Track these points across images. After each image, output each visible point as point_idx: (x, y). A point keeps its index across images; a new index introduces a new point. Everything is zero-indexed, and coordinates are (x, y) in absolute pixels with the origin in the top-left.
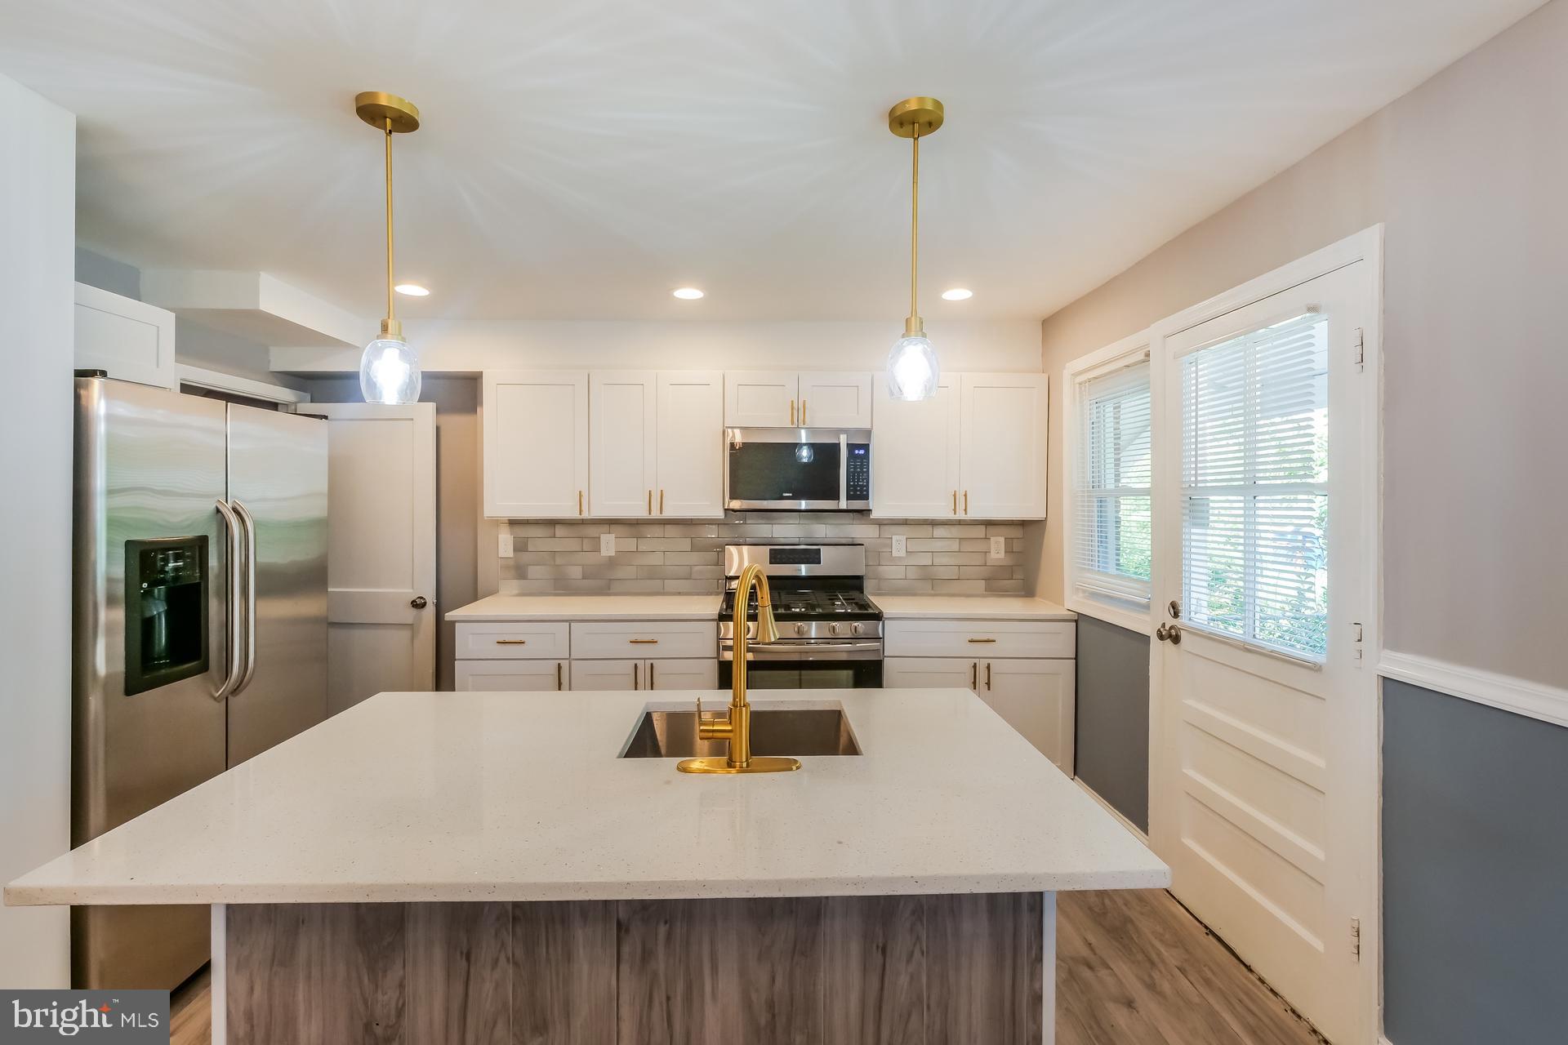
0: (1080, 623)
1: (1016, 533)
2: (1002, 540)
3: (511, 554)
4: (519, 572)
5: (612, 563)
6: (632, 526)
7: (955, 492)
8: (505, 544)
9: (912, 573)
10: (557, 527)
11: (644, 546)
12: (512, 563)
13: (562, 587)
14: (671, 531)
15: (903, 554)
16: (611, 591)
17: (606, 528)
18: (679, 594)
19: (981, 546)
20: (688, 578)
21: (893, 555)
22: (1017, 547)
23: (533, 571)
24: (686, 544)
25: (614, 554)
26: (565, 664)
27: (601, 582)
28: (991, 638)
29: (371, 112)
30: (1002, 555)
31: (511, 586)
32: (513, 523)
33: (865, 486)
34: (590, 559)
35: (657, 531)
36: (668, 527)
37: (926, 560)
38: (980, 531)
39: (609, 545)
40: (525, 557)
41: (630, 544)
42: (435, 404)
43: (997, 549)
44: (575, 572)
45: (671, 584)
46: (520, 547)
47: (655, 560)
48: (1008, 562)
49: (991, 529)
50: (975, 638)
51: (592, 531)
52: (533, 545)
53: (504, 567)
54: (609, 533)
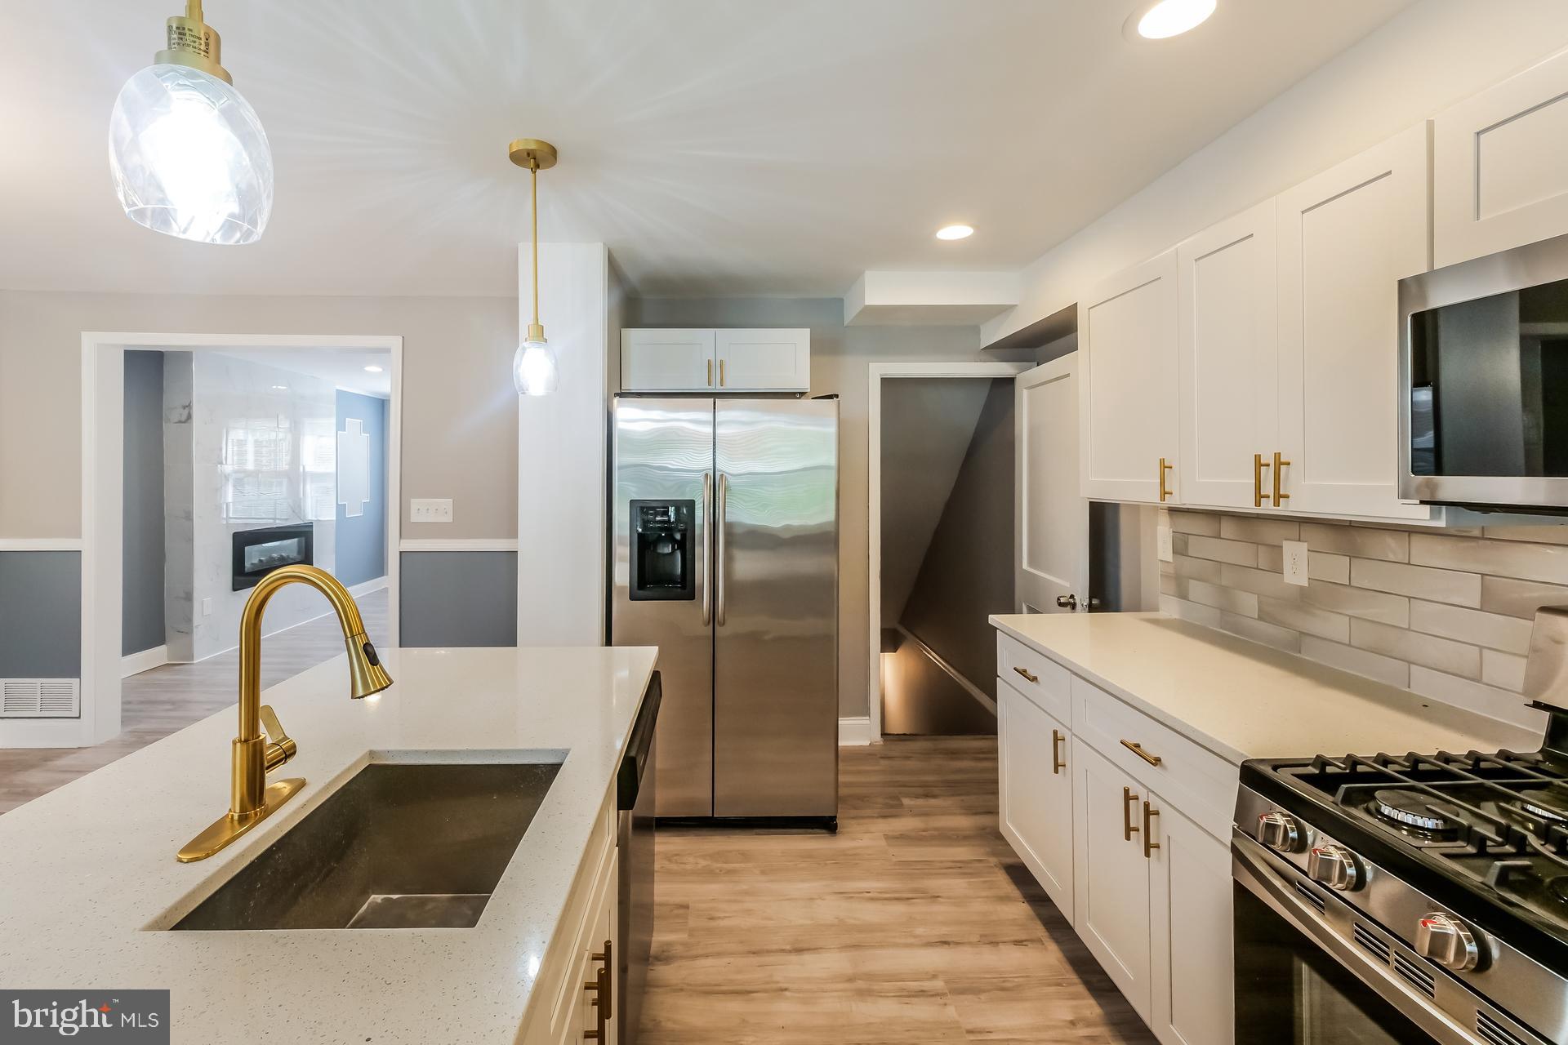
3: (1169, 557)
4: (1180, 587)
5: (1305, 600)
6: (1342, 530)
8: (1163, 533)
10: (1222, 522)
11: (1366, 575)
12: (1171, 570)
16: (1302, 657)
23: (1195, 589)
25: (1306, 583)
26: (1066, 735)
31: (1167, 608)
34: (1268, 584)
39: (1299, 561)
40: (1188, 565)
41: (1336, 567)
44: (1249, 604)
46: (1180, 549)
51: (1270, 533)
52: (1197, 547)
53: (1165, 576)
54: (1299, 540)
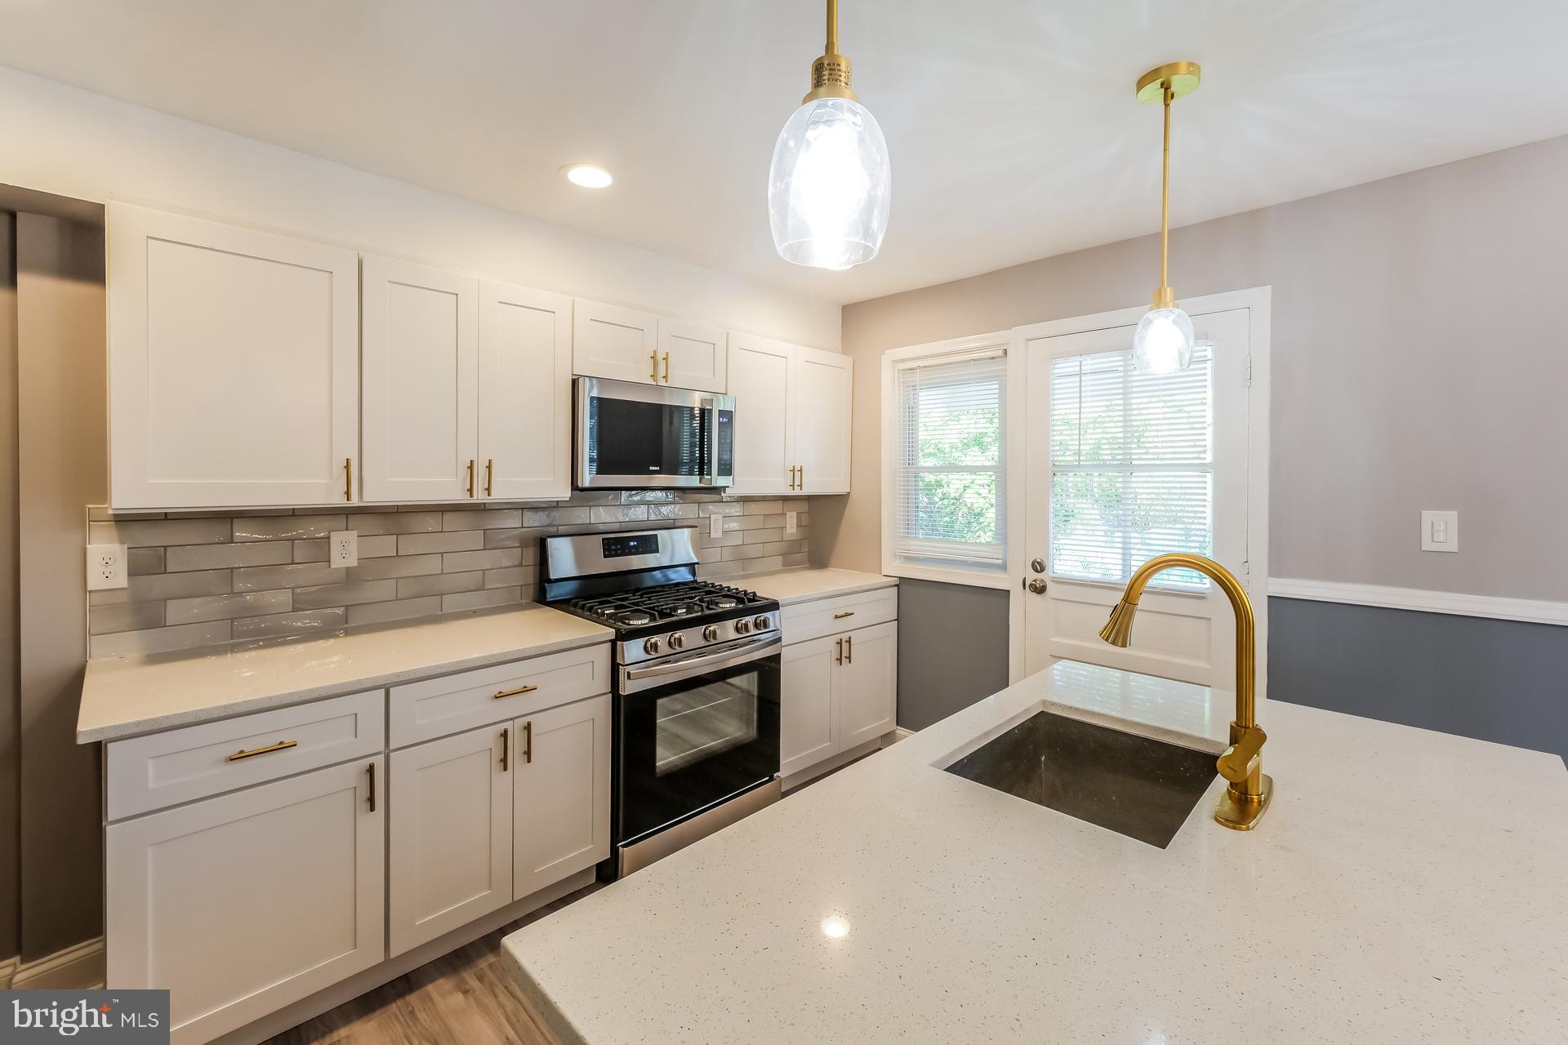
0: (901, 587)
1: (804, 507)
2: (794, 514)
3: (121, 580)
4: (144, 613)
5: (351, 578)
6: (388, 516)
7: (793, 467)
8: (106, 563)
9: (727, 555)
10: (237, 523)
11: (409, 545)
12: (122, 596)
13: (247, 633)
15: (719, 534)
16: (352, 624)
17: (341, 521)
19: (780, 522)
21: (712, 536)
22: (805, 521)
23: (175, 611)
24: (476, 540)
25: (355, 564)
26: (377, 761)
27: (331, 613)
28: (849, 612)
30: (794, 530)
32: (130, 521)
35: (431, 522)
36: (448, 516)
37: (738, 540)
39: (348, 547)
41: (385, 545)
43: (791, 524)
45: (451, 603)
46: (143, 567)
47: (431, 565)
48: (799, 536)
49: (787, 504)
52: (178, 559)
54: (347, 529)
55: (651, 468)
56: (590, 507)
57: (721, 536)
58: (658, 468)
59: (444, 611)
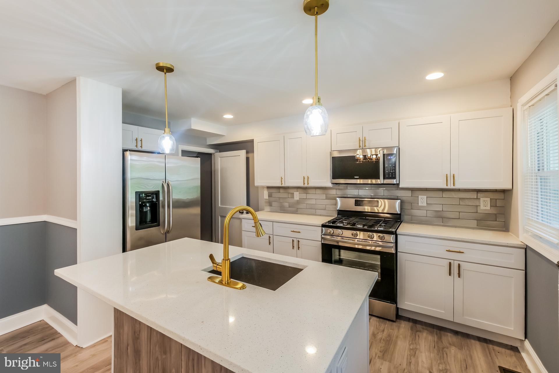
1: (499, 196)
2: (488, 199)
3: (267, 198)
4: (270, 204)
5: (298, 202)
6: (304, 189)
7: (447, 175)
8: (266, 194)
9: (430, 214)
10: (281, 189)
11: (309, 196)
12: (267, 200)
13: (283, 210)
14: (318, 191)
15: (425, 204)
16: (298, 212)
18: (320, 215)
19: (476, 203)
20: (325, 209)
21: (419, 205)
22: (499, 203)
23: (274, 204)
24: (324, 197)
25: (298, 199)
26: (271, 236)
27: (295, 209)
28: (462, 251)
29: (160, 68)
30: (488, 207)
31: (267, 208)
32: (268, 188)
33: (394, 173)
34: (291, 200)
35: (313, 191)
37: (439, 208)
38: (474, 195)
39: (297, 195)
40: (271, 199)
41: (304, 196)
42: (245, 150)
43: (486, 205)
44: (286, 205)
46: (270, 195)
48: (494, 211)
49: (480, 195)
50: (451, 250)
51: (291, 191)
52: (274, 195)
53: (266, 202)
54: (297, 192)
55: (355, 177)
56: (359, 189)
57: (426, 205)
58: (358, 177)
59: (316, 214)
